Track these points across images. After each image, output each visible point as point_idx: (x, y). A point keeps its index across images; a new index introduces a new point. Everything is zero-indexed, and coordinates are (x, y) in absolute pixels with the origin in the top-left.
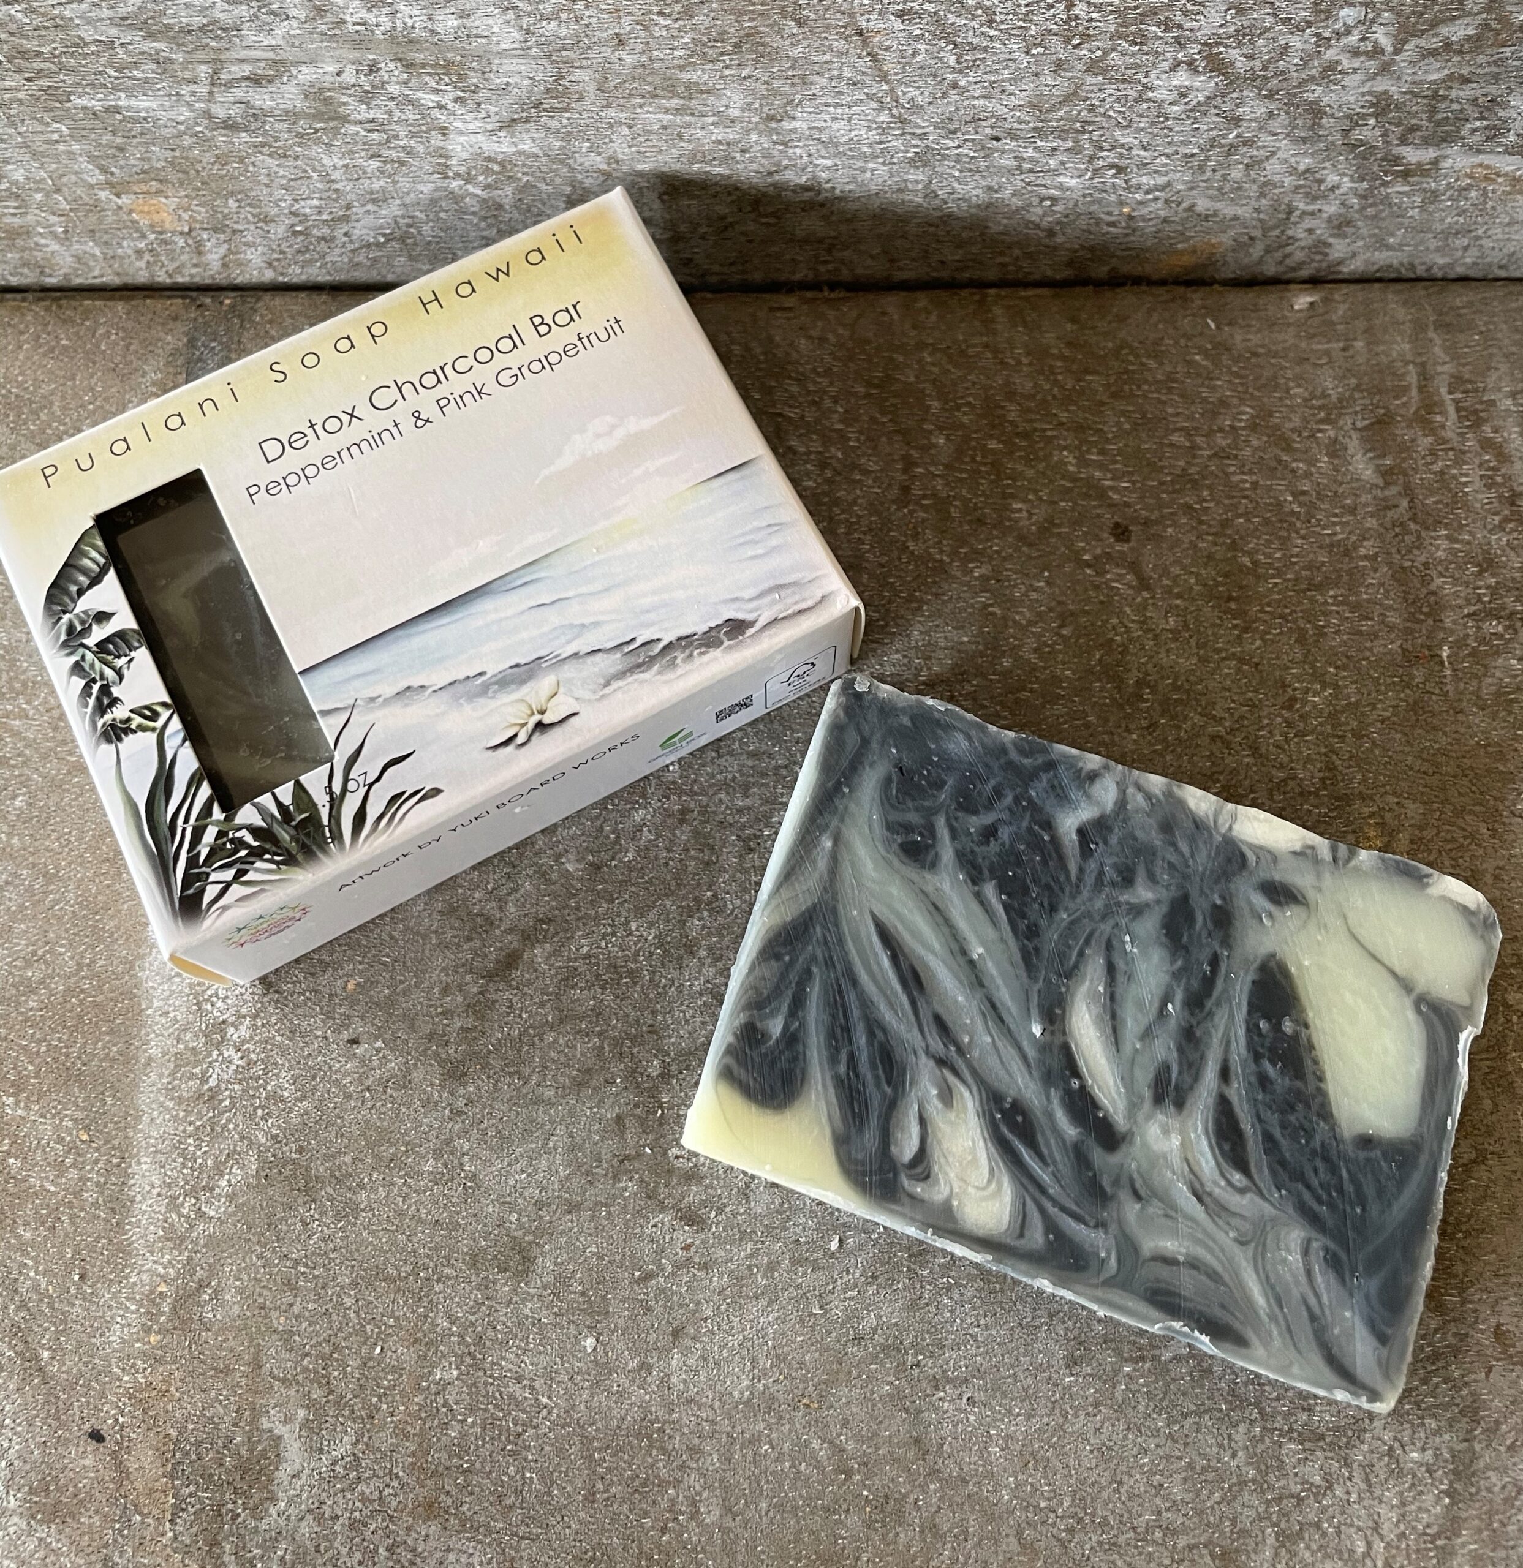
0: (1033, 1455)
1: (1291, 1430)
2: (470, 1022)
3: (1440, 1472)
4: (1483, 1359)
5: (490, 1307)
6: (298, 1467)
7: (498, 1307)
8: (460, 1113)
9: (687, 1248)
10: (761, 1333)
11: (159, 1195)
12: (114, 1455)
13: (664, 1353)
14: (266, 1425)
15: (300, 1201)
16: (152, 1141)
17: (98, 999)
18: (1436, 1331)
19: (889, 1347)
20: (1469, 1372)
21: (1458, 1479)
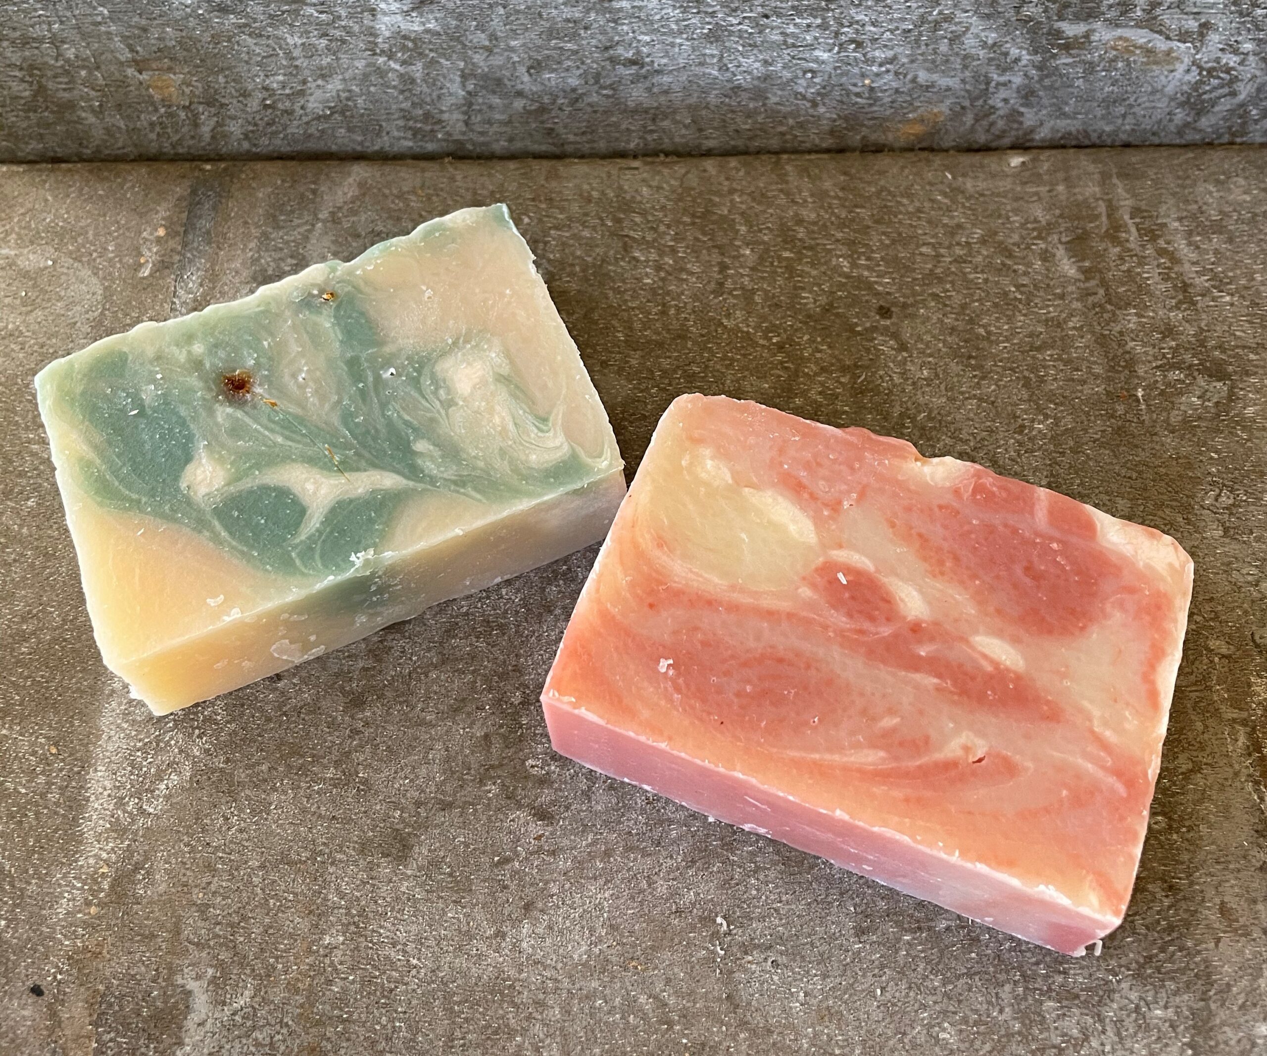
0: (828, 1008)
2: (370, 663)
3: (1182, 1028)
5: (373, 885)
6: (204, 1016)
7: (380, 885)
8: (358, 732)
9: (538, 838)
10: (599, 907)
11: (109, 796)
12: (50, 1006)
13: (516, 923)
14: (180, 981)
15: (223, 801)
16: (108, 754)
17: (77, 646)
18: (1169, 908)
19: (705, 918)
20: (1201, 943)
21: (1199, 1034)
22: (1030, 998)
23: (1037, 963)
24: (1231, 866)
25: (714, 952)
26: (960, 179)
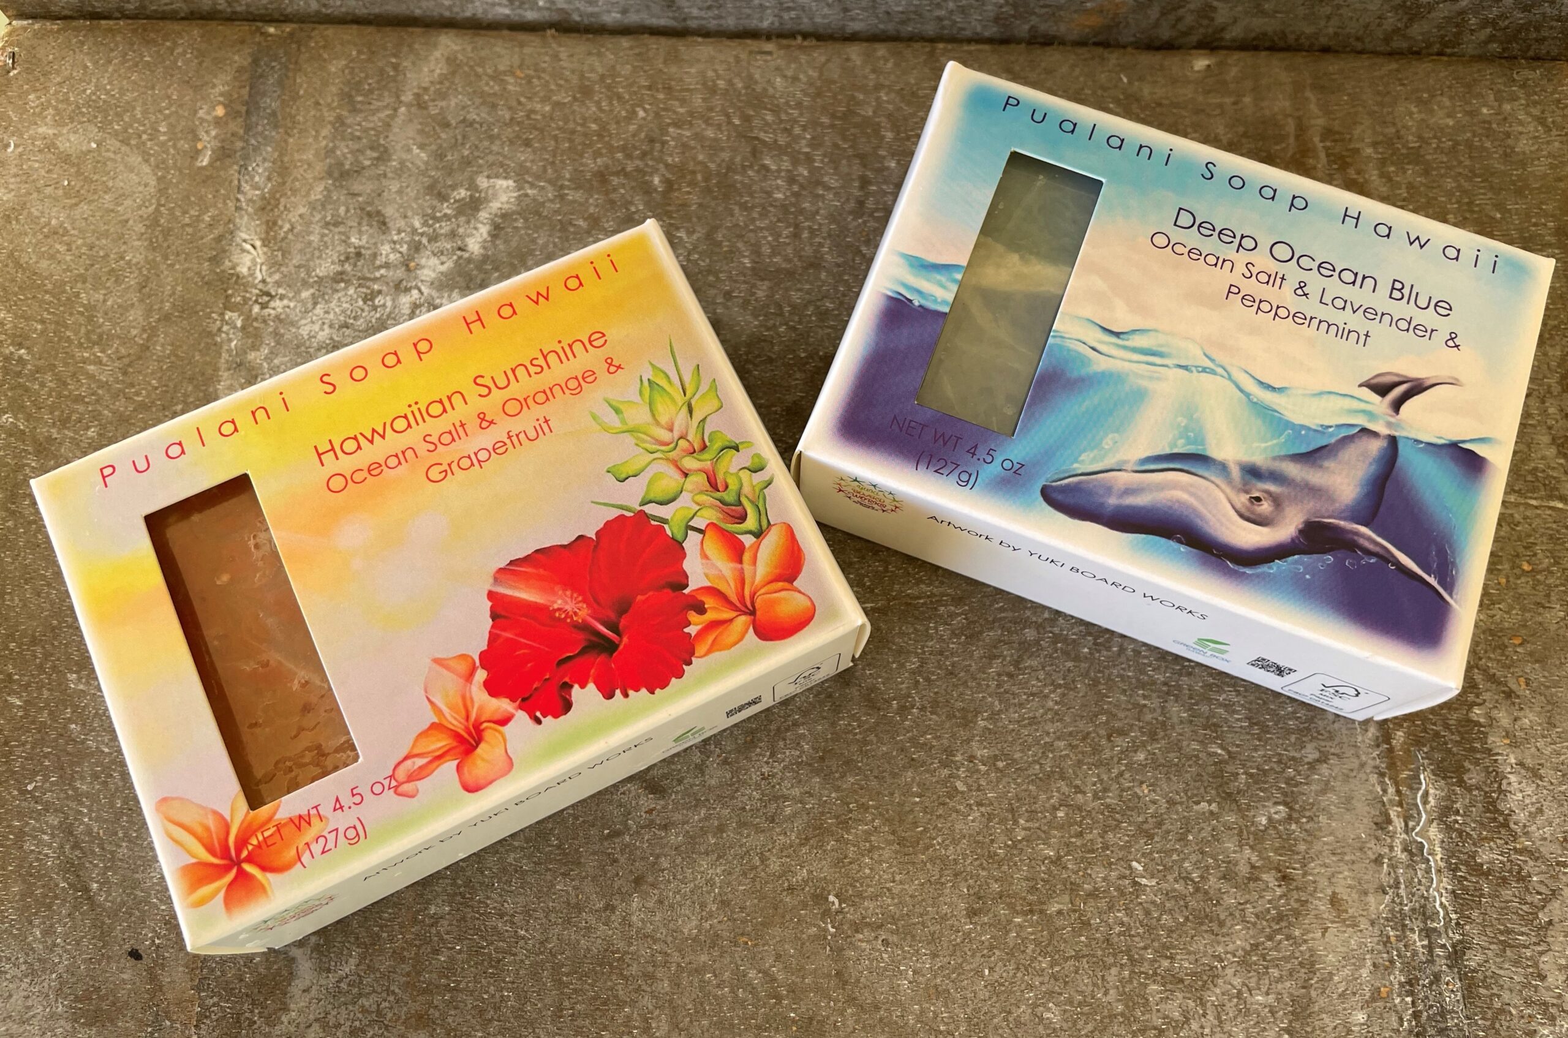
0: (936, 986)
1: (1155, 974)
3: (1281, 1013)
4: (1320, 921)
6: (308, 982)
9: (650, 812)
10: (710, 882)
12: (150, 970)
13: (626, 896)
18: (1281, 897)
19: (817, 896)
20: (1309, 932)
21: (1297, 1020)
22: (1135, 982)
23: (1145, 948)
24: (1347, 858)
25: (826, 930)
26: (1136, 83)
